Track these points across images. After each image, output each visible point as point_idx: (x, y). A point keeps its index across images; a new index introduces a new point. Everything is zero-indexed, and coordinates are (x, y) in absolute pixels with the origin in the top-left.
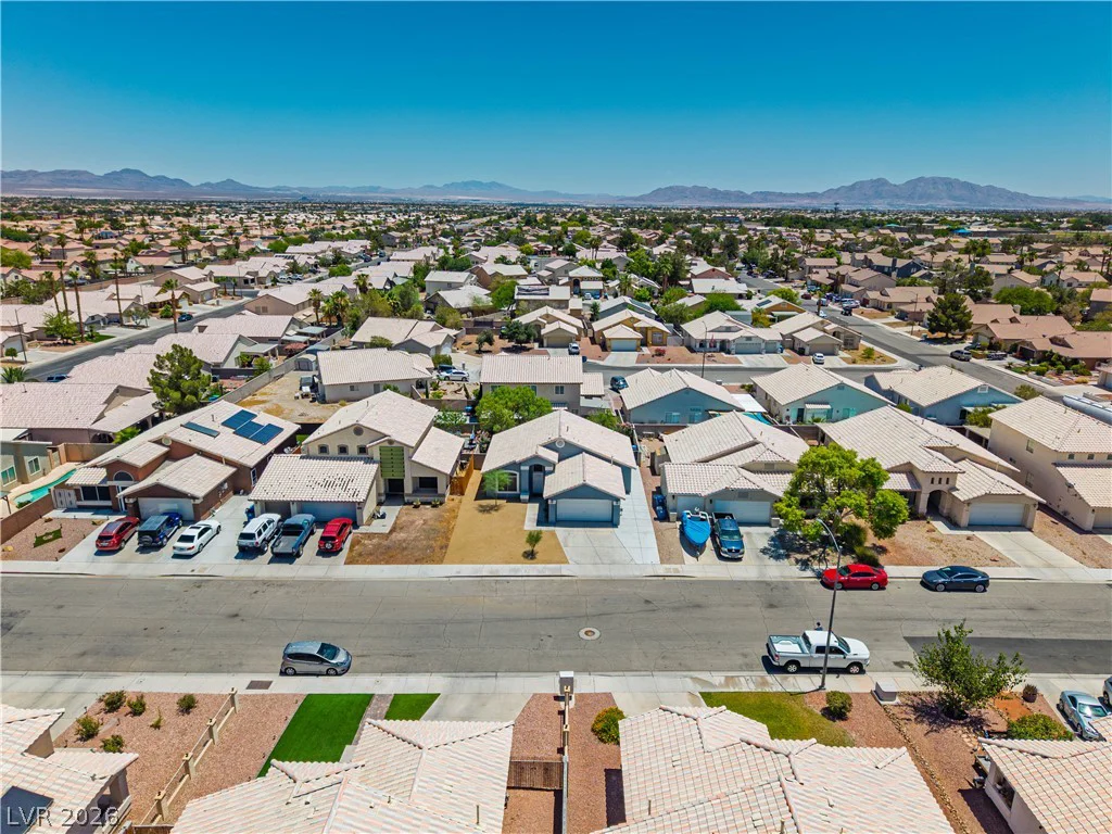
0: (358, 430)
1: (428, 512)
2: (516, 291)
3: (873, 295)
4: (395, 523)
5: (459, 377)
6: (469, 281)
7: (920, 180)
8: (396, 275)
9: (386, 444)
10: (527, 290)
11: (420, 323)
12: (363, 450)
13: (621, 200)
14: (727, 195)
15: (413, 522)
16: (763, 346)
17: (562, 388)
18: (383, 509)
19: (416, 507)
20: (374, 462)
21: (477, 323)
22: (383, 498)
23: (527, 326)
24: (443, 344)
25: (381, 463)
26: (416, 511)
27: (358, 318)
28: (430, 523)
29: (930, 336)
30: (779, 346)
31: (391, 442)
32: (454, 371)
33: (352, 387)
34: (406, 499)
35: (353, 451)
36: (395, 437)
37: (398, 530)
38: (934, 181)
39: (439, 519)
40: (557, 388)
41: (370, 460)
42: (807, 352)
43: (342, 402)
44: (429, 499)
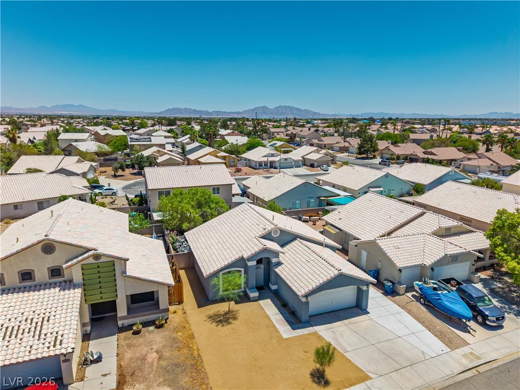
0: (48, 247)
1: (153, 337)
2: (129, 140)
3: (315, 141)
4: (120, 367)
5: (110, 192)
6: (90, 138)
7: (280, 106)
8: (34, 138)
9: (92, 261)
10: (136, 139)
11: (67, 158)
12: (56, 272)
13: (150, 114)
14: (201, 112)
15: (144, 359)
16: (293, 163)
17: (218, 189)
18: (94, 346)
19: (137, 333)
20: (75, 286)
21: (105, 160)
22: (88, 328)
23: (148, 157)
24: (88, 171)
25: (85, 286)
26: (138, 340)
27: (11, 159)
28: (167, 354)
29: (359, 156)
30: (301, 163)
31: (97, 257)
32: (105, 188)
33: (16, 206)
34: (120, 323)
35: (42, 274)
36: (101, 250)
37: (128, 379)
38: (286, 107)
39: (174, 343)
40: (214, 189)
41: (69, 284)
42: (316, 165)
43: (6, 220)
44: (150, 317)
